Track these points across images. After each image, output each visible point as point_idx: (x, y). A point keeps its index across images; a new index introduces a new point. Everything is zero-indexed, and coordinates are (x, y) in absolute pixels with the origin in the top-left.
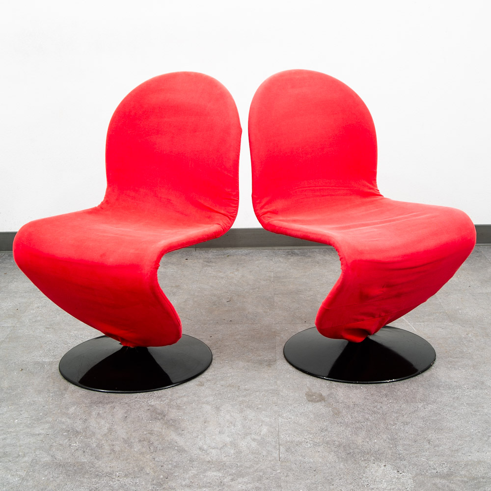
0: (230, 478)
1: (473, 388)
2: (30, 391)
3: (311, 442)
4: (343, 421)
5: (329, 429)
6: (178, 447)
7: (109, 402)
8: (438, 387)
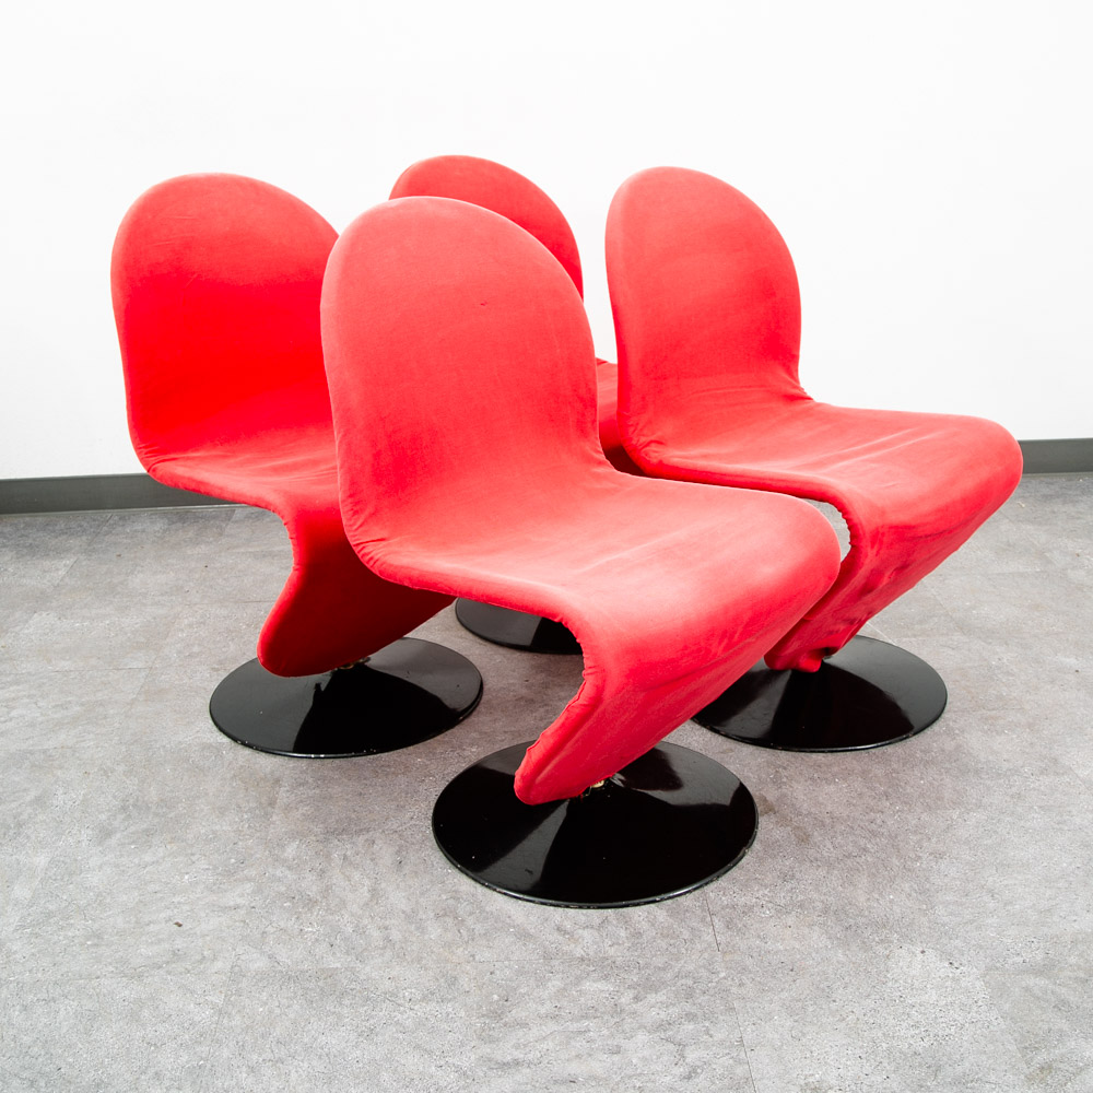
0: (631, 994)
1: (1042, 773)
2: (202, 810)
3: (770, 905)
4: (819, 856)
5: (798, 875)
6: (514, 927)
7: (361, 830)
8: (977, 772)
